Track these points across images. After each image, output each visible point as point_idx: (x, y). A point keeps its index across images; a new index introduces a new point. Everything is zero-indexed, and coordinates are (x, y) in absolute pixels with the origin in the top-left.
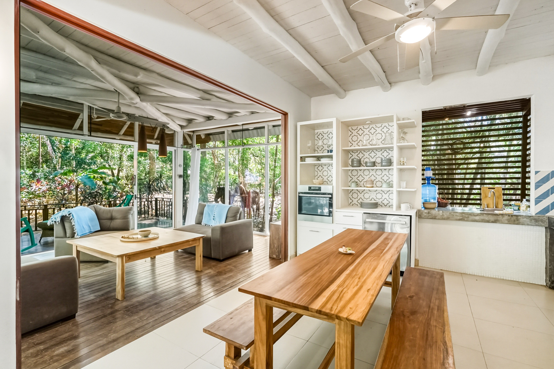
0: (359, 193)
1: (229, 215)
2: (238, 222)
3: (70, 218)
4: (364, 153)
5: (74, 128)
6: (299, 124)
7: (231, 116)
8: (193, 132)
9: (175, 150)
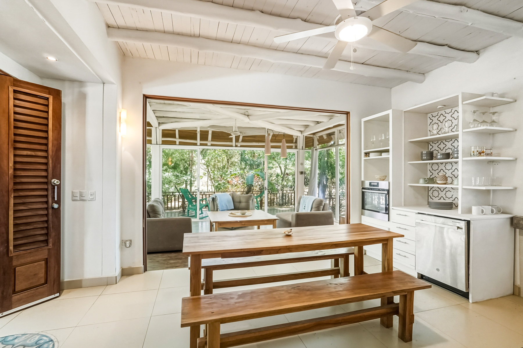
0: (440, 191)
1: (314, 206)
2: (321, 212)
3: (216, 199)
4: (446, 143)
5: (239, 141)
6: (364, 120)
7: (332, 117)
8: (314, 134)
9: (298, 151)
